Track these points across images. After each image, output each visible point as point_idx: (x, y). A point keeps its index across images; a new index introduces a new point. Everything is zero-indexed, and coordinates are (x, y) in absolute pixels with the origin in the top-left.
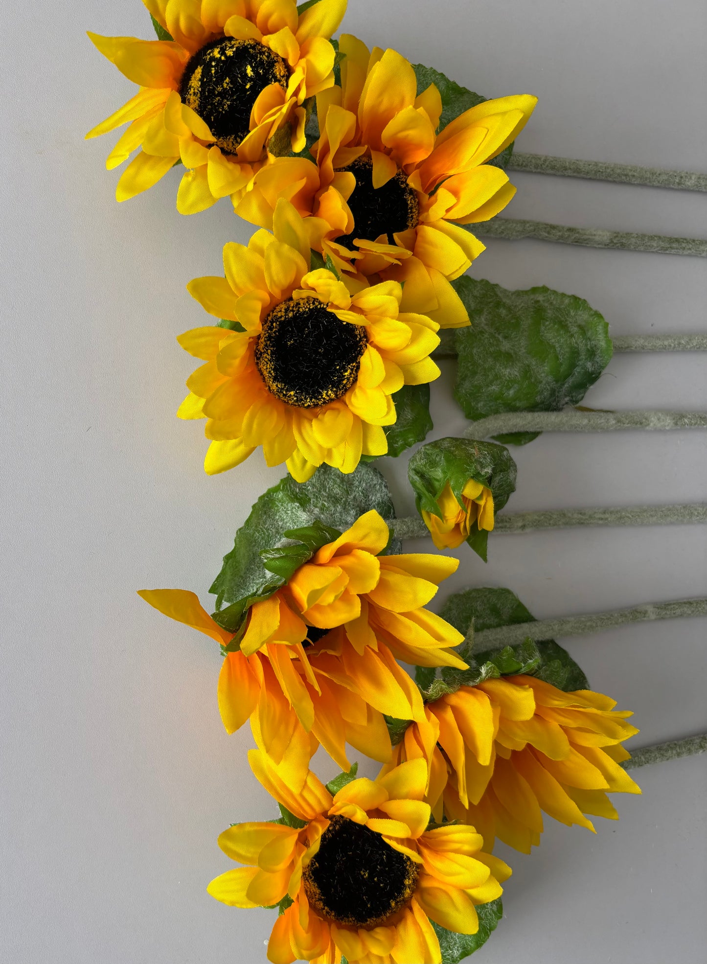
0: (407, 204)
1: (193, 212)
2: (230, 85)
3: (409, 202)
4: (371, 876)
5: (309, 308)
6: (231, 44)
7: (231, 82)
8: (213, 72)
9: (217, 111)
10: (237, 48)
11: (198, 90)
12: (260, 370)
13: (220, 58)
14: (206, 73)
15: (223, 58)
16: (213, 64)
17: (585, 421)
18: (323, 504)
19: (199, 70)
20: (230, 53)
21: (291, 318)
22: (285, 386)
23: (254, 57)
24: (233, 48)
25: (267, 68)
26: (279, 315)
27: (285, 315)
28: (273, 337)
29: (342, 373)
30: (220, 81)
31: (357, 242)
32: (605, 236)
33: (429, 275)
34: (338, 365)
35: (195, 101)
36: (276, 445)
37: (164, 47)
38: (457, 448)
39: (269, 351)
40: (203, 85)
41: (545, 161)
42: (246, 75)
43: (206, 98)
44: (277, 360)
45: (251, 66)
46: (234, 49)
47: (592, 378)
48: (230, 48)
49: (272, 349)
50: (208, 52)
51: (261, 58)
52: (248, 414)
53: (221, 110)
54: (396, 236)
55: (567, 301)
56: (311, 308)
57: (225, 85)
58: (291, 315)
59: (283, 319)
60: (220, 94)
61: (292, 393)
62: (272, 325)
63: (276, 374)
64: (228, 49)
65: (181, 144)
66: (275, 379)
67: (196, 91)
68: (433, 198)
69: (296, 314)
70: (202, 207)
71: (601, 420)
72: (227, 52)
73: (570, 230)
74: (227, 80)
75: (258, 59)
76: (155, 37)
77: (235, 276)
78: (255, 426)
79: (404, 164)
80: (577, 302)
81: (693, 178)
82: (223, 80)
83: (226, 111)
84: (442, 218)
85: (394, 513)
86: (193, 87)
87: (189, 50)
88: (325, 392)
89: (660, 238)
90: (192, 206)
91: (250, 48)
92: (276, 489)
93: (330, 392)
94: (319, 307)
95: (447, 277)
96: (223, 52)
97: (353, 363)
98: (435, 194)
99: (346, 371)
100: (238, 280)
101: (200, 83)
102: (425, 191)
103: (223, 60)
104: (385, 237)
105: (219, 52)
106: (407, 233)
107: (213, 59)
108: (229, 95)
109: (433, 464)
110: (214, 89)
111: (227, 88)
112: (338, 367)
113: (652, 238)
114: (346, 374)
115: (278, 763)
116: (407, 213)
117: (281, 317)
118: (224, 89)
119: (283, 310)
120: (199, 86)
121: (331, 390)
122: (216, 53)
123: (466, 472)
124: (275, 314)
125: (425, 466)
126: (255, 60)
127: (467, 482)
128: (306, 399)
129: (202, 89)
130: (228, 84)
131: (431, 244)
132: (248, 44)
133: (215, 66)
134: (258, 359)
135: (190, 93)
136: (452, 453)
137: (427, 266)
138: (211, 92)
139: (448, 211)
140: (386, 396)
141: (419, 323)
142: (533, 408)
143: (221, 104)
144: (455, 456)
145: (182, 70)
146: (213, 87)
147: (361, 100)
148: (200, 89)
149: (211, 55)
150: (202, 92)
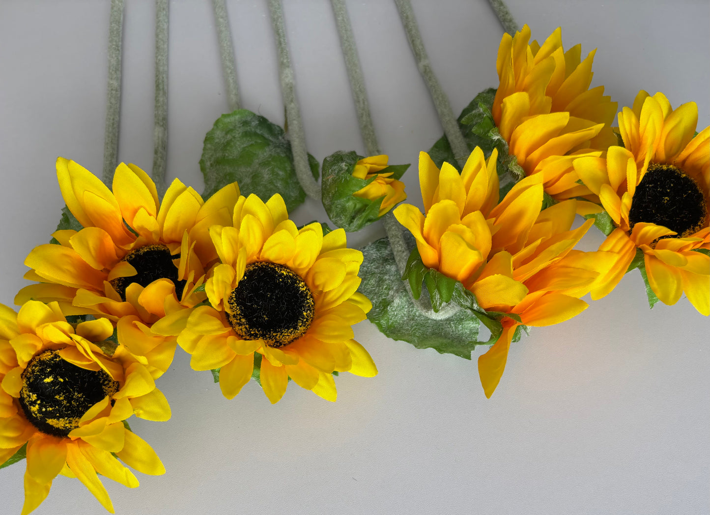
0: (147, 251)
1: (168, 407)
2: (61, 395)
3: (146, 250)
4: (667, 194)
5: (237, 306)
6: (27, 398)
7: (59, 394)
8: (51, 409)
9: (83, 402)
10: (30, 392)
11: (67, 420)
12: (290, 343)
13: (39, 404)
14: (52, 415)
15: (39, 402)
16: (44, 410)
17: (295, 122)
18: (386, 289)
19: (51, 422)
20: (34, 397)
21: (246, 320)
22: (300, 320)
23: (36, 378)
24: (30, 395)
25: (45, 366)
26: (244, 330)
27: (244, 325)
28: (263, 333)
29: (285, 277)
30: (59, 403)
31: (180, 279)
32: (158, 131)
33: (202, 220)
34: (279, 280)
35: (76, 422)
36: (348, 316)
37: (32, 452)
38: (329, 192)
39: (274, 334)
40: (62, 416)
41: (106, 177)
42: (52, 382)
43: (73, 412)
44: (280, 327)
45: (45, 378)
46: (31, 394)
47: (263, 121)
48: (30, 397)
49: (272, 332)
50: (34, 415)
51: (38, 372)
53: (82, 399)
54: (173, 253)
55: (209, 146)
56: (236, 305)
57: (62, 398)
58: (243, 320)
59: (247, 326)
60: (69, 402)
61: (305, 314)
62: (253, 335)
63: (291, 327)
64: (31, 399)
66: (295, 328)
67: (68, 422)
68: (141, 233)
69: (242, 315)
70: (164, 400)
71: (293, 113)
72: (33, 400)
73: (156, 152)
74: (57, 397)
75: (38, 373)
76: (24, 462)
77: (217, 361)
78: (336, 333)
79: (116, 258)
80: (208, 139)
81: (112, 82)
82: (57, 401)
83: (83, 395)
84: (156, 219)
85: (383, 238)
86: (64, 425)
87: (33, 433)
88: (301, 288)
89: (156, 97)
90: (163, 407)
91: (29, 382)
92: (380, 326)
93: (301, 285)
94: (235, 299)
95: (202, 205)
96: (33, 403)
97: (276, 270)
98: (138, 231)
99: (283, 274)
100: (221, 359)
101: (61, 419)
102: (135, 239)
103: (41, 401)
104: (174, 261)
105: (34, 406)
106: (170, 247)
107: (40, 411)
108: (69, 394)
109: (344, 210)
110: (65, 406)
111: (64, 397)
112: (281, 280)
113: (157, 101)
114: (285, 273)
115: (598, 274)
116: (154, 251)
117: (246, 328)
118: (65, 399)
119: (240, 327)
120: (63, 420)
121: (299, 284)
122: (35, 409)
123: (347, 180)
124: (244, 334)
125: (346, 216)
126: (39, 376)
127: (355, 177)
128: (308, 303)
129: (66, 417)
130: (60, 396)
131: (177, 222)
132: (26, 383)
133: (46, 408)
134: (281, 344)
135: (69, 427)
136: (333, 195)
137: (194, 224)
138: (68, 409)
139: (150, 215)
140: (299, 234)
141: (240, 213)
142: (290, 157)
143: (77, 400)
144: (336, 192)
145: (51, 437)
146: (63, 407)
147: (68, 285)
148: (66, 418)
149: (36, 413)
150: (68, 416)
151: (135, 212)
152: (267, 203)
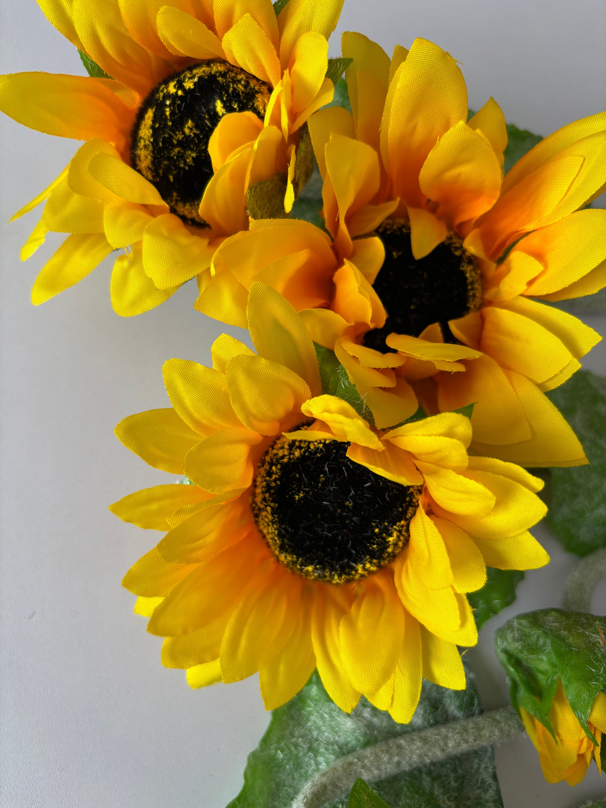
0: (466, 278)
1: (139, 311)
2: (195, 131)
3: (468, 275)
6: (191, 74)
7: (197, 127)
8: (168, 113)
9: (178, 167)
10: (200, 78)
11: (150, 141)
12: (261, 531)
13: (176, 93)
14: (159, 117)
15: (180, 93)
16: (168, 103)
19: (150, 114)
20: (189, 85)
21: (298, 458)
22: (298, 558)
23: (225, 88)
24: (194, 79)
25: (245, 101)
26: (281, 453)
27: (290, 454)
28: (272, 488)
29: (384, 539)
30: (179, 124)
31: (393, 341)
33: (511, 383)
34: (377, 527)
35: (147, 157)
36: (282, 668)
37: (99, 84)
38: (570, 631)
39: (270, 508)
40: (156, 132)
42: (216, 114)
43: (160, 150)
44: (281, 522)
45: (222, 101)
46: (196, 80)
48: (190, 78)
49: (272, 505)
50: (162, 88)
51: (234, 89)
52: (232, 621)
53: (182, 165)
54: (453, 325)
57: (187, 131)
58: (297, 453)
59: (285, 460)
60: (180, 143)
61: (310, 568)
62: (271, 468)
63: (283, 541)
64: (187, 80)
65: (107, 213)
66: (282, 548)
67: (147, 142)
68: (503, 267)
69: (305, 452)
70: (150, 304)
72: (185, 84)
74: (190, 123)
75: (231, 90)
76: (85, 73)
77: (192, 410)
78: (243, 642)
79: (457, 222)
82: (183, 124)
83: (189, 166)
84: (522, 295)
85: (479, 704)
86: (143, 138)
87: (138, 88)
88: (362, 565)
90: (135, 303)
91: (219, 76)
93: (368, 565)
95: (540, 386)
96: (180, 86)
97: (400, 521)
98: (506, 262)
99: (391, 535)
100: (197, 415)
101: (151, 131)
102: (492, 257)
103: (181, 96)
104: (436, 328)
105: (175, 86)
106: (469, 319)
107: (167, 96)
108: (195, 144)
109: (534, 649)
110: (171, 137)
111: (190, 136)
112: (377, 530)
114: (391, 539)
116: (466, 291)
117: (283, 457)
118: (186, 137)
119: (286, 446)
120: (149, 135)
121: (371, 562)
122: (172, 89)
124: (275, 451)
125: (521, 651)
126: (227, 92)
128: (332, 575)
129: (154, 140)
130: (191, 129)
131: (510, 335)
132: (216, 72)
133: (170, 106)
134: (257, 516)
135: (141, 146)
136: (563, 640)
137: (506, 368)
138: (168, 142)
139: (530, 283)
140: (457, 595)
143: (181, 156)
144: (569, 646)
145: (132, 118)
146: (170, 135)
147: (382, 128)
148: (152, 140)
149: (165, 91)
150: (155, 144)
151: (539, 256)
152: (529, 534)
